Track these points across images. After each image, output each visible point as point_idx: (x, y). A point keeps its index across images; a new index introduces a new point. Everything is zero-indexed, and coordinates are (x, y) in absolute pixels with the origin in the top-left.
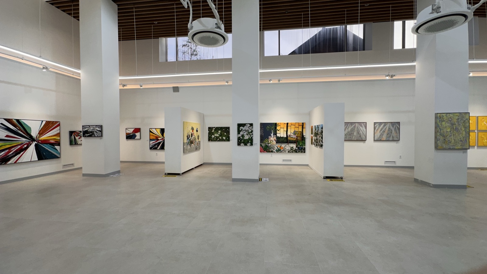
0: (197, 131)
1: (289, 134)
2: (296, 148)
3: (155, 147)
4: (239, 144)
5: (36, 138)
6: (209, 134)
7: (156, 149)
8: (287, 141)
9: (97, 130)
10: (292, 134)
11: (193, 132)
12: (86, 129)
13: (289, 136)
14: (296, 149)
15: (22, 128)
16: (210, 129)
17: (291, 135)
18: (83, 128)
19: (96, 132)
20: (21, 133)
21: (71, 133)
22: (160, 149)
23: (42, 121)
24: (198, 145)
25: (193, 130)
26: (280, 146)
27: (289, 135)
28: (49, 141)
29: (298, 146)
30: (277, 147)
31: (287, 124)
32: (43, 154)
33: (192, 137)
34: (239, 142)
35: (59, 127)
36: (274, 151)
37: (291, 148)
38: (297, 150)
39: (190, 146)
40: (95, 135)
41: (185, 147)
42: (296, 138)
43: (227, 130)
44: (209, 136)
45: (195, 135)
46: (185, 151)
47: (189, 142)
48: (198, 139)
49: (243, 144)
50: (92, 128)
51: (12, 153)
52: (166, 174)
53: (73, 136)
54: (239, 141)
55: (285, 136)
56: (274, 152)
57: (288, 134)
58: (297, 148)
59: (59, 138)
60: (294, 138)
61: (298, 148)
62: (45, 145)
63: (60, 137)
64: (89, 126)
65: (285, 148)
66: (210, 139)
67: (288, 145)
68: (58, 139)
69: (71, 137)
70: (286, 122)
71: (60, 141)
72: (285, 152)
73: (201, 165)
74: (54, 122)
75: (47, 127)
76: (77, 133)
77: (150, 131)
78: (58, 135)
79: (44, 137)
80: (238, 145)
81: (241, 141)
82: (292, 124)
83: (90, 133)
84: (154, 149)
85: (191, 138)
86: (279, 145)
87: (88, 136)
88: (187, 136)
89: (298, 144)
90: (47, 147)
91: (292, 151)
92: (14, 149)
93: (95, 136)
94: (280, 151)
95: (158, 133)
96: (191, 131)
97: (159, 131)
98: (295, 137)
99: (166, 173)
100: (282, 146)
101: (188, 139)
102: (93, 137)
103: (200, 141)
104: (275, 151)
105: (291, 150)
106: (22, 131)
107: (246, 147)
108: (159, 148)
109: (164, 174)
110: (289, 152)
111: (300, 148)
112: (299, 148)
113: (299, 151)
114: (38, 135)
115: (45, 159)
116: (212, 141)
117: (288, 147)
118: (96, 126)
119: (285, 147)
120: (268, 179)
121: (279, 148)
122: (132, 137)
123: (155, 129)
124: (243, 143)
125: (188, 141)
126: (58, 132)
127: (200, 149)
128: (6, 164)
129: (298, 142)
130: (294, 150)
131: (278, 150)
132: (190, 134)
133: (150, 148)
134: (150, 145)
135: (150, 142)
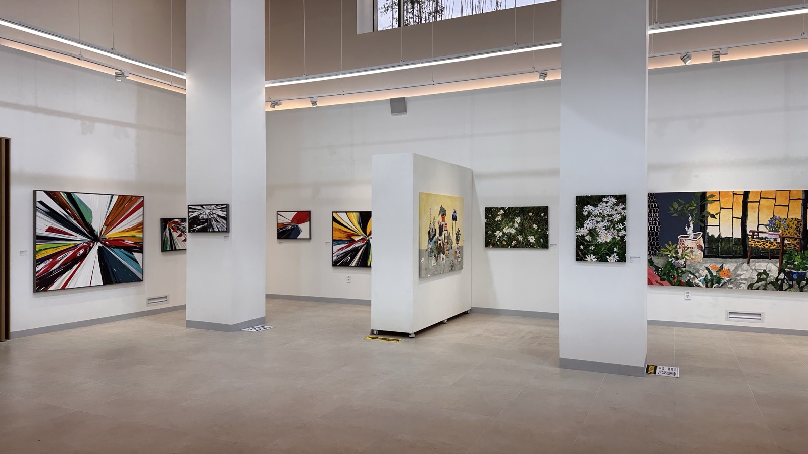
0: (455, 219)
1: (751, 226)
2: (779, 274)
3: (345, 260)
4: (580, 257)
5: (101, 233)
6: (486, 227)
7: (347, 265)
8: (745, 251)
9: (218, 216)
10: (762, 228)
11: (443, 220)
12: (195, 214)
13: (754, 235)
14: (777, 280)
15: (76, 212)
16: (490, 212)
17: (759, 232)
18: (190, 210)
19: (216, 221)
20: (75, 222)
21: (165, 222)
22: (356, 266)
23: (112, 196)
24: (456, 258)
25: (443, 215)
26: (719, 266)
27: (754, 232)
28: (123, 241)
29: (787, 270)
30: (707, 269)
31: (746, 194)
32: (112, 271)
33: (440, 235)
34: (581, 250)
35: (141, 210)
36: (697, 281)
37: (760, 274)
38: (783, 281)
39: (437, 260)
40: (213, 229)
41: (422, 260)
42: (779, 241)
43: (540, 216)
44: (486, 233)
45: (450, 231)
46: (423, 272)
47: (434, 249)
48: (457, 240)
49: (592, 257)
50: (207, 212)
51: (59, 268)
52: (375, 333)
53: (167, 229)
54: (582, 247)
55: (738, 234)
56: (698, 286)
57: (748, 229)
58: (782, 276)
59: (141, 235)
60: (771, 243)
61: (786, 274)
62: (115, 250)
63: (143, 231)
64: (201, 206)
65: (739, 273)
66: (490, 242)
67: (749, 263)
68: (140, 238)
69: (164, 233)
70: (741, 190)
71: (143, 242)
72: (738, 286)
73: (465, 313)
74: (132, 196)
75: (120, 209)
76: (175, 223)
77: (334, 220)
78: (140, 227)
79: (114, 233)
80: (577, 260)
81: (586, 247)
82: (762, 196)
83: (203, 223)
84: (341, 265)
85: (440, 238)
86: (714, 264)
87: (200, 231)
88: (429, 232)
89: (787, 263)
90: (118, 255)
91: (762, 283)
92: (62, 258)
93: (214, 231)
94: (718, 282)
95: (353, 223)
96: (440, 218)
97: (355, 217)
98: (774, 237)
99: (373, 331)
100: (726, 267)
101: (431, 239)
102: (209, 231)
103: (461, 248)
104: (701, 284)
105: (759, 280)
106: (76, 219)
107: (602, 267)
108: (354, 264)
109: (370, 331)
110: (751, 287)
111: (795, 277)
112: (789, 275)
113: (791, 286)
114: (105, 227)
115: (116, 283)
116: (495, 245)
117: (748, 270)
118: (217, 205)
119: (736, 269)
120: (676, 370)
121: (714, 274)
122: (290, 234)
123: (346, 212)
124: (594, 253)
125: (430, 246)
126: (140, 220)
127: (462, 268)
128: (47, 291)
129: (786, 256)
130: (771, 283)
131: (712, 280)
132: (437, 227)
133: (333, 262)
134: (334, 255)
135: (334, 246)
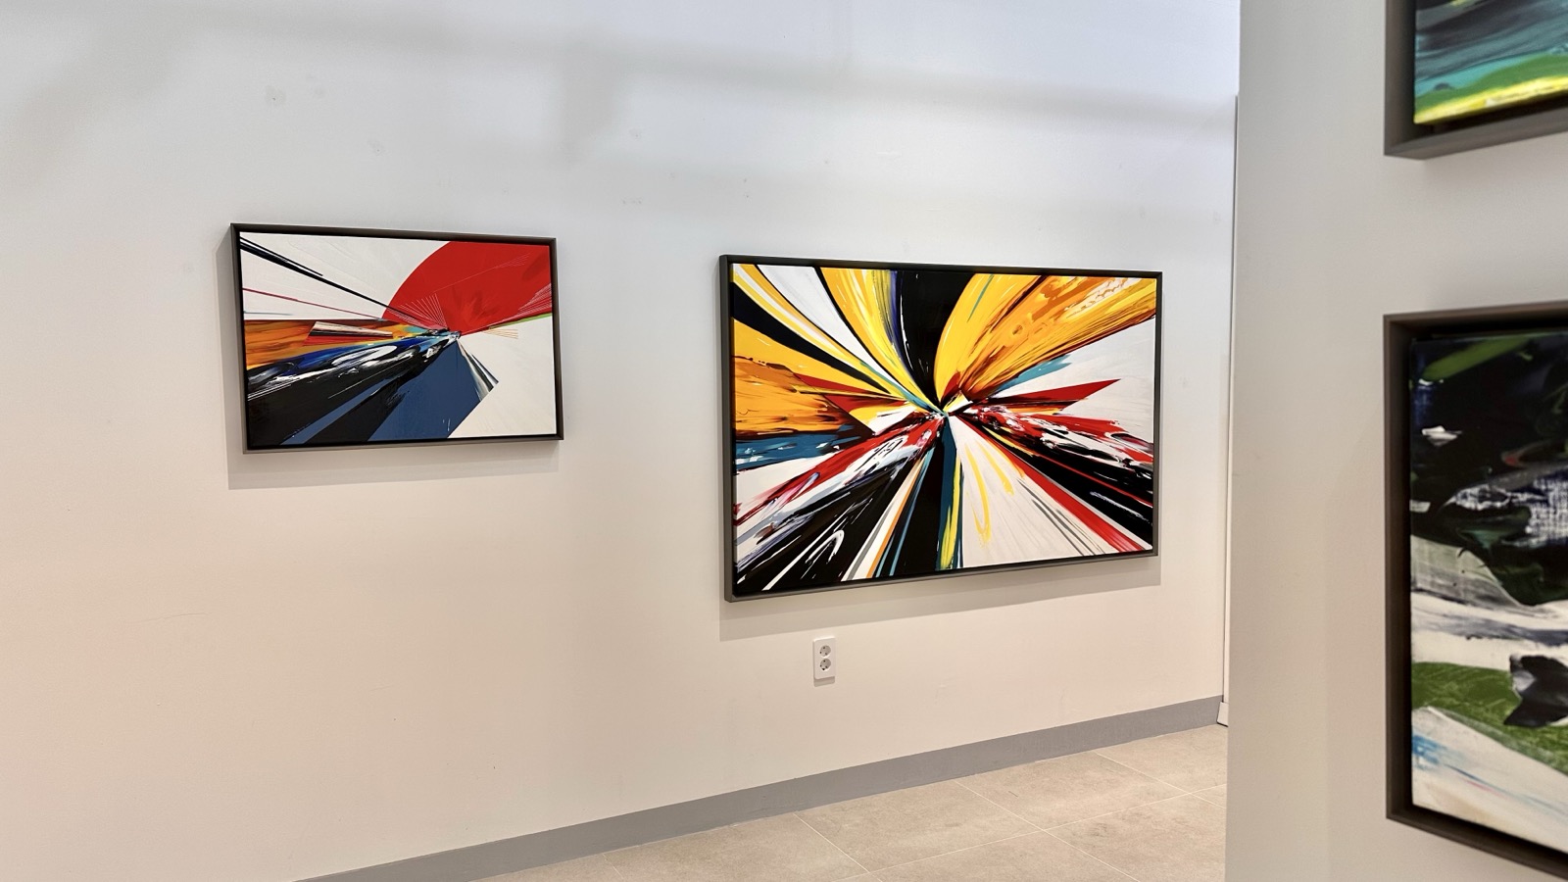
3: (812, 552)
22: (881, 576)
77: (737, 307)
84: (786, 587)
97: (869, 297)
122: (374, 408)
123: (817, 265)
133: (731, 574)
134: (741, 530)
135: (742, 477)
